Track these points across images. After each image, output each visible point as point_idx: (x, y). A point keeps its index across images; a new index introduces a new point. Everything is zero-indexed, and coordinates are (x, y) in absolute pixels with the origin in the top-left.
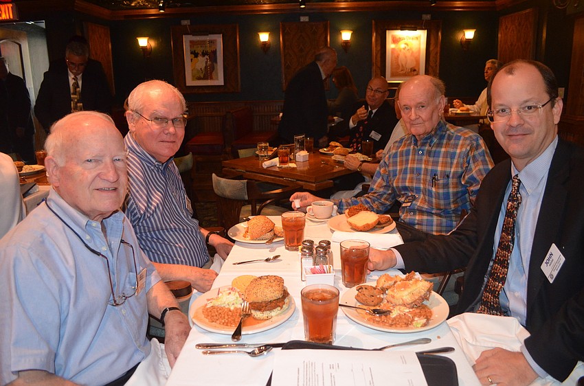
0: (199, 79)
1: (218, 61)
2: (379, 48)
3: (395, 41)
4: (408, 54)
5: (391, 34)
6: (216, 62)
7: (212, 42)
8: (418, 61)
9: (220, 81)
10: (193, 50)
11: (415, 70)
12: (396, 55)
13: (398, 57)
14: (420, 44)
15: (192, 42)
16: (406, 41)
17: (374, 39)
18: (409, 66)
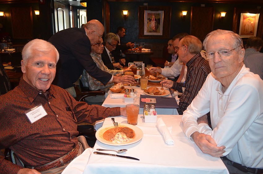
0: (150, 32)
1: (161, 24)
2: (237, 21)
3: (244, 18)
4: (250, 25)
5: (243, 15)
6: (160, 24)
7: (159, 14)
8: (254, 28)
9: (161, 33)
10: (149, 17)
11: (252, 32)
12: (244, 25)
13: (245, 25)
14: (255, 20)
15: (148, 14)
16: (249, 18)
17: (234, 17)
18: (250, 30)
